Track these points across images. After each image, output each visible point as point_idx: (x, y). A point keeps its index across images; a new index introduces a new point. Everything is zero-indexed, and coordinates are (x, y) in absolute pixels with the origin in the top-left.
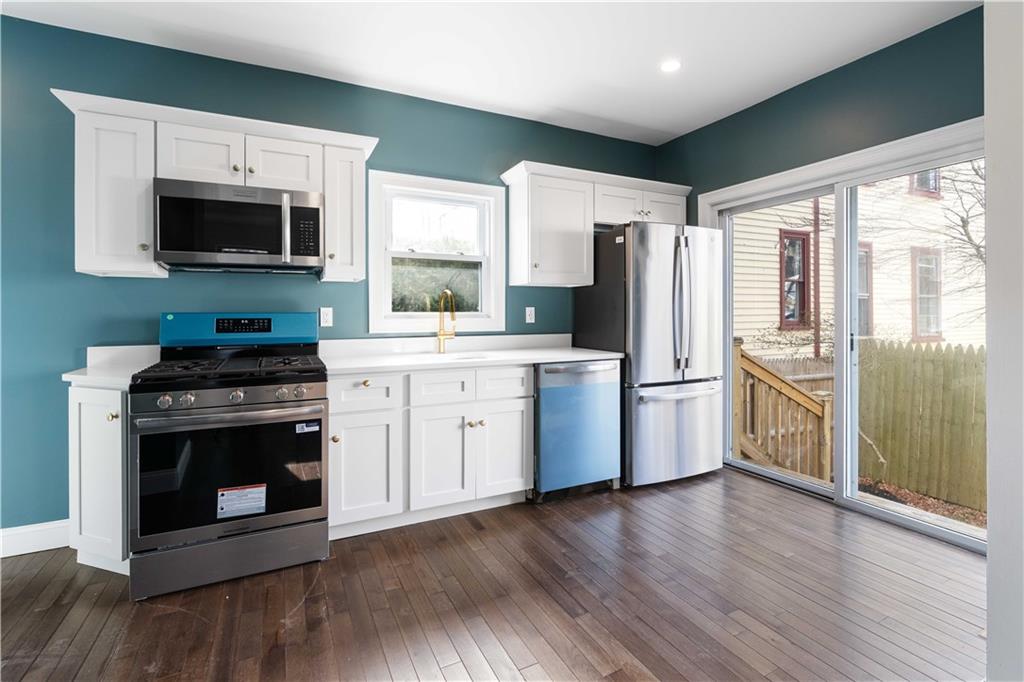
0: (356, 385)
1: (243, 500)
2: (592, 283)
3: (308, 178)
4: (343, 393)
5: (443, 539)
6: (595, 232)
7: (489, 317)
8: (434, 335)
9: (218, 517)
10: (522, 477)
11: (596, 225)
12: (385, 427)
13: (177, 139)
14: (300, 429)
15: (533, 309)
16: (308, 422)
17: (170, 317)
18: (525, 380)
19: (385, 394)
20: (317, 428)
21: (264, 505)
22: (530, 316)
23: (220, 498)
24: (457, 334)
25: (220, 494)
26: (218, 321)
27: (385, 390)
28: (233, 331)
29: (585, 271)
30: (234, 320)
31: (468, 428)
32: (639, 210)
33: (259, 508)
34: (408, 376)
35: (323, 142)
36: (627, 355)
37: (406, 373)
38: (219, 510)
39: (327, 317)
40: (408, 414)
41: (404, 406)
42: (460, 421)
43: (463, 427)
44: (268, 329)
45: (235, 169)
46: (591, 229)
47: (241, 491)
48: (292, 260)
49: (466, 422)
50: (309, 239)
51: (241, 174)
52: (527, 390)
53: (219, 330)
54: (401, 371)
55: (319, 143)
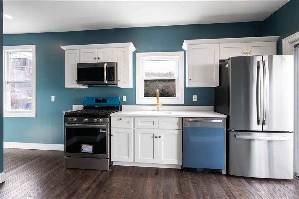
0: (118, 120)
1: (87, 148)
2: (218, 86)
3: (113, 58)
4: (115, 122)
5: (142, 174)
6: (219, 64)
7: (178, 99)
8: (156, 105)
9: (82, 152)
10: (177, 159)
11: (220, 61)
12: (127, 134)
13: (83, 53)
14: (101, 131)
15: (196, 96)
16: (103, 129)
17: (85, 98)
18: (178, 123)
19: (127, 123)
20: (105, 131)
21: (92, 151)
22: (195, 98)
23: (82, 147)
24: (163, 105)
25: (82, 145)
26: (95, 99)
27: (127, 122)
28: (98, 102)
29: (214, 80)
30: (99, 99)
31: (155, 138)
32: (245, 52)
33: (91, 151)
34: (135, 118)
35: (117, 47)
36: (228, 117)
37: (134, 117)
38: (82, 150)
39: (124, 98)
40: (134, 131)
41: (133, 128)
42: (153, 135)
43: (153, 137)
44: (106, 102)
45: (95, 58)
46: (218, 63)
47: (87, 146)
48: (107, 82)
49: (154, 136)
50: (112, 76)
51: (97, 59)
52: (179, 127)
53: (95, 102)
54: (133, 116)
55: (116, 48)
